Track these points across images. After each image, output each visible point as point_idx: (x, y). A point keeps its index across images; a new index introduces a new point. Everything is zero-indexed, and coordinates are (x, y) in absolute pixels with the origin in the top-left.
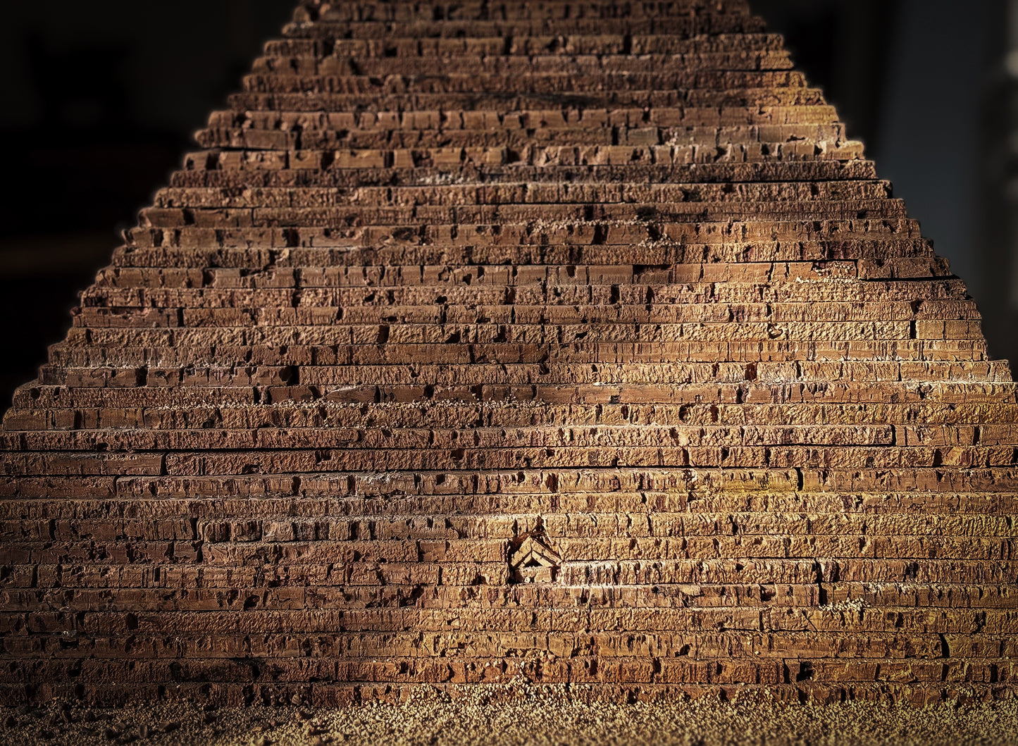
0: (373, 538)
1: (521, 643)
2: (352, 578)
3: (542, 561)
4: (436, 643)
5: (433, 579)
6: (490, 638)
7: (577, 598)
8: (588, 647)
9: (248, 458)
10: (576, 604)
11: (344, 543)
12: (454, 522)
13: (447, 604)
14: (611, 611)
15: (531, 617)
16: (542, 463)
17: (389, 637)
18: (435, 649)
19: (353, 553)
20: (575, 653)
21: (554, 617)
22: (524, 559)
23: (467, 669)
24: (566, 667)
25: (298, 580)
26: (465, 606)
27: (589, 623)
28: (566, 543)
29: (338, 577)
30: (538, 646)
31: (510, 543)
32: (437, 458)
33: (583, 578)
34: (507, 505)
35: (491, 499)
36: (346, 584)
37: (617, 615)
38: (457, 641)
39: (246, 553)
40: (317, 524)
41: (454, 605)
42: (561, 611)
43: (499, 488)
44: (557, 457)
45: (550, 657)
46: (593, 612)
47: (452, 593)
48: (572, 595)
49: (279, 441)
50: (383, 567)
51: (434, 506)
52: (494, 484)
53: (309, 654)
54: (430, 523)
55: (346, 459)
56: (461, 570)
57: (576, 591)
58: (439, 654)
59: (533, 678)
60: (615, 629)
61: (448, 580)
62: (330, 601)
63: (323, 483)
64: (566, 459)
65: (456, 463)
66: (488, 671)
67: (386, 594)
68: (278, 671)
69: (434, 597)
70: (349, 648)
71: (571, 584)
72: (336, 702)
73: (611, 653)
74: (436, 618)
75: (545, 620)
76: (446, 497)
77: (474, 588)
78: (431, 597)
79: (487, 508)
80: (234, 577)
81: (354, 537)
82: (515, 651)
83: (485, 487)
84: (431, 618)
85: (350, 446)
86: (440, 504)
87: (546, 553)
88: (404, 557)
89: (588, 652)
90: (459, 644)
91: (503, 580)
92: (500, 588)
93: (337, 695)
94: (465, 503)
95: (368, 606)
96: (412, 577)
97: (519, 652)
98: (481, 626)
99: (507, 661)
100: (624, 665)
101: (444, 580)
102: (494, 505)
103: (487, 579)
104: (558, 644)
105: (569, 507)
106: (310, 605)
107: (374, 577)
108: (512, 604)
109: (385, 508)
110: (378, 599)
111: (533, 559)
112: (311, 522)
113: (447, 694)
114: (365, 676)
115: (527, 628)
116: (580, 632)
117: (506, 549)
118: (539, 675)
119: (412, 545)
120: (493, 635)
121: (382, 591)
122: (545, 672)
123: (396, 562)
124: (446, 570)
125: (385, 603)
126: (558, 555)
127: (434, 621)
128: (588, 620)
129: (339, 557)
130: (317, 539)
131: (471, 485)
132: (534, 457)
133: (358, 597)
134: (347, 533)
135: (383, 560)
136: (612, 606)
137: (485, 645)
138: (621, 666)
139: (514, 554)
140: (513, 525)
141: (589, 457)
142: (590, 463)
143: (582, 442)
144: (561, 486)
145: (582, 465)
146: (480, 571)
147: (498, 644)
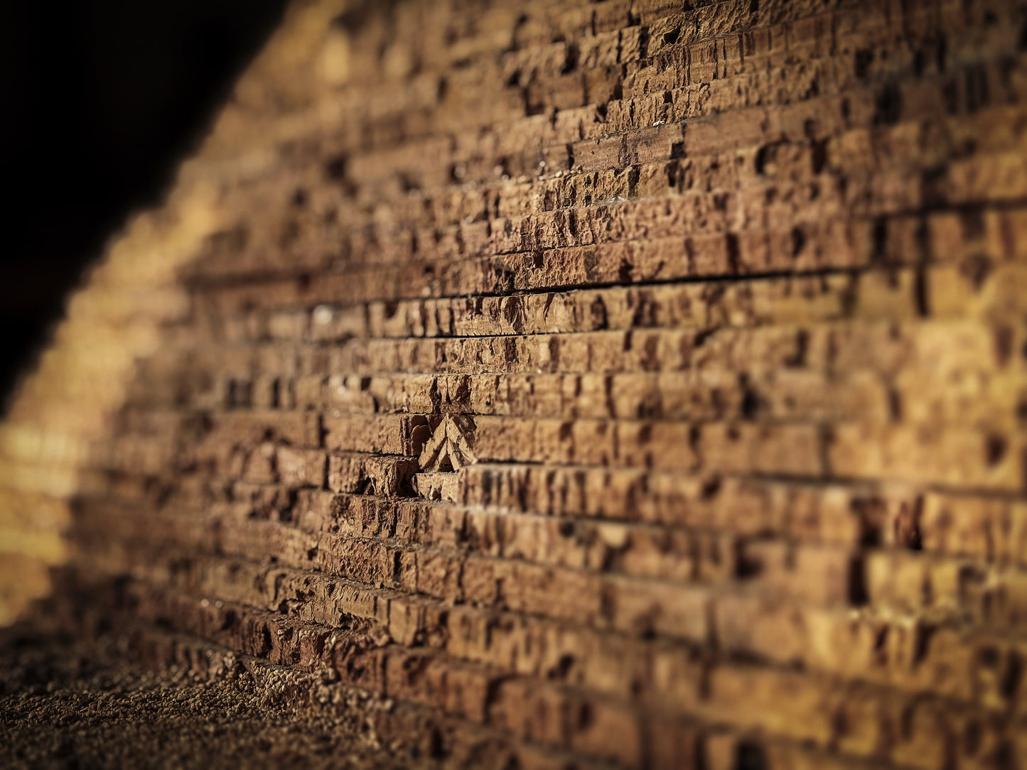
3: (455, 461)
5: (318, 477)
7: (456, 530)
10: (453, 543)
13: (319, 524)
15: (392, 560)
18: (276, 597)
26: (336, 529)
30: (377, 616)
31: (418, 420)
33: (479, 491)
35: (438, 346)
38: (295, 587)
41: (326, 525)
46: (467, 562)
48: (453, 525)
50: (282, 452)
57: (457, 515)
60: (496, 602)
61: (334, 481)
71: (466, 504)
81: (275, 403)
83: (434, 322)
84: (291, 543)
87: (462, 444)
89: (440, 641)
91: (386, 489)
94: (408, 353)
101: (330, 480)
103: (373, 482)
107: (267, 469)
110: (258, 505)
111: (447, 454)
124: (332, 462)
131: (419, 320)
139: (426, 444)
140: (431, 387)
141: (586, 262)
142: (589, 277)
143: (587, 234)
144: (526, 319)
145: (579, 282)
146: (364, 468)
147: (336, 601)
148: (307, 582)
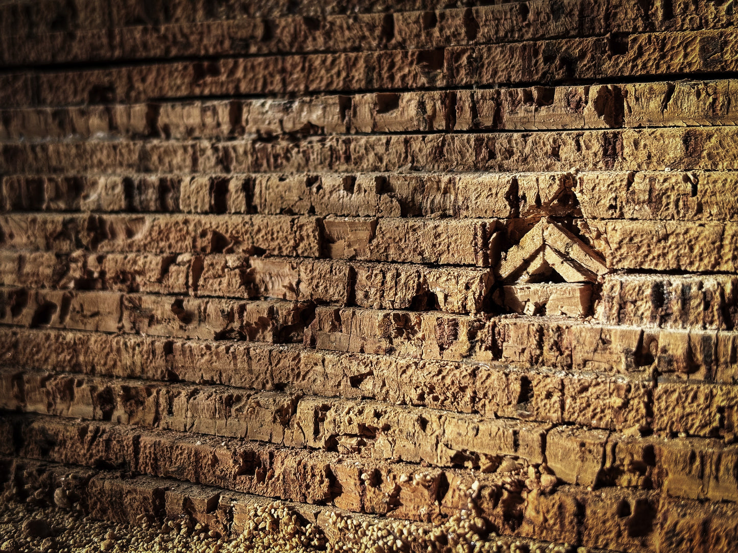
0: (252, 209)
1: (486, 440)
2: (201, 282)
3: (565, 270)
4: (319, 419)
5: (337, 292)
6: (423, 423)
7: (627, 352)
8: (636, 467)
9: (96, 76)
10: (622, 367)
11: (197, 217)
12: (396, 183)
13: (355, 345)
14: (704, 389)
15: (516, 387)
16: (598, 67)
17: (239, 399)
18: (316, 432)
19: (209, 236)
20: (606, 479)
21: (569, 391)
22: (527, 263)
23: (362, 482)
24: (571, 507)
25: (116, 279)
26: (390, 351)
27: (650, 413)
28: (616, 231)
29: (177, 278)
30: (521, 452)
31: (497, 226)
32: (392, 65)
33: (646, 307)
34: (511, 153)
35: (479, 141)
36: (191, 293)
37: (719, 401)
38: (356, 420)
39: (49, 227)
40: (162, 181)
41: (369, 347)
42: (588, 378)
43: (498, 117)
44: (631, 54)
45: (546, 479)
46: (661, 387)
47: (366, 322)
48: (617, 346)
49: (145, 45)
50: (256, 263)
51: (371, 156)
52: (487, 109)
53: (107, 417)
54: (350, 184)
55: (240, 74)
56: (389, 276)
57: (624, 335)
58: (321, 444)
59: (499, 522)
60: (715, 434)
61: (366, 296)
62: (159, 322)
63: (192, 115)
64: (651, 55)
65: (427, 74)
66: (405, 492)
67: (249, 315)
68: (49, 443)
69: (334, 328)
70: (170, 412)
71: (620, 321)
72: (124, 513)
73: (693, 490)
74: (329, 370)
75: (549, 395)
76: (394, 138)
77: (412, 316)
78: (327, 327)
79: (470, 158)
80: (28, 268)
81: (219, 207)
82: (475, 458)
83: (468, 114)
84: (319, 368)
85: (253, 49)
86: (380, 149)
87: (576, 252)
88: (295, 247)
89: (636, 479)
90: (362, 427)
91: (471, 305)
92: (462, 319)
93: (127, 500)
94: (427, 149)
95: (220, 337)
96: (302, 286)
97: (484, 463)
98: (414, 395)
99: (450, 475)
100: (715, 523)
101: (360, 295)
102: (484, 152)
103: (441, 297)
104: (567, 453)
105: (642, 154)
106: (127, 325)
107: (237, 281)
108: (483, 356)
109: (288, 159)
110: (236, 325)
111: (545, 263)
112: (153, 178)
113: (318, 530)
114: (181, 470)
115: (510, 411)
116: (627, 433)
117: (486, 237)
118: (514, 518)
119: (308, 223)
120: (431, 415)
121: (242, 309)
122: (530, 513)
123: (280, 255)
124: (362, 275)
125: (249, 333)
126: (600, 257)
127: (326, 376)
128: (649, 406)
129: (188, 242)
130: (163, 209)
131: (441, 112)
132: (583, 55)
133: (203, 317)
134: (207, 199)
135: (258, 252)
136: (710, 378)
137: (411, 436)
138: (706, 524)
139: (506, 252)
140: (507, 189)
141: (703, 50)
142: (706, 64)
143: (692, 19)
144: (630, 111)
145: (687, 70)
146: (425, 281)
147: (437, 436)
148: (378, 415)
